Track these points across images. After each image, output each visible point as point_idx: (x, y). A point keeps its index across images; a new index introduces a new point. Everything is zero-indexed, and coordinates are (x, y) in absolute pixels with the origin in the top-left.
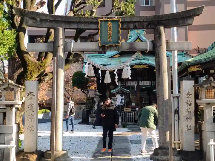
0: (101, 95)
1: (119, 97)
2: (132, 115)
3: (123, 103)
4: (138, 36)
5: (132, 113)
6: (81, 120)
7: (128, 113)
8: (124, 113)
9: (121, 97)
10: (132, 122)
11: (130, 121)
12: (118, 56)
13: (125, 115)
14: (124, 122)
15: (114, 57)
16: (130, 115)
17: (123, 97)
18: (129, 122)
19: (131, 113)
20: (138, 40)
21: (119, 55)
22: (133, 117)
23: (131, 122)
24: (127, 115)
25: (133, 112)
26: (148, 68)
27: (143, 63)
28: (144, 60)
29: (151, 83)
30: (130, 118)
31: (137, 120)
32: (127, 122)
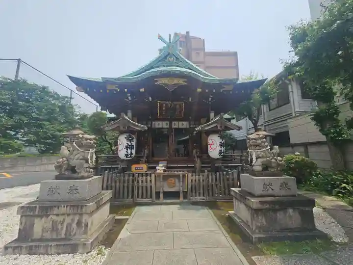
2: (151, 181)
3: (131, 154)
5: (151, 176)
7: (142, 177)
8: (131, 178)
10: (151, 197)
11: (145, 196)
13: (133, 181)
14: (132, 197)
16: (146, 182)
17: (134, 143)
18: (142, 198)
22: (154, 185)
23: (147, 197)
24: (138, 182)
25: (153, 175)
26: (186, 84)
27: (176, 72)
28: (178, 66)
29: (190, 125)
30: (146, 187)
31: (159, 192)
32: (138, 197)
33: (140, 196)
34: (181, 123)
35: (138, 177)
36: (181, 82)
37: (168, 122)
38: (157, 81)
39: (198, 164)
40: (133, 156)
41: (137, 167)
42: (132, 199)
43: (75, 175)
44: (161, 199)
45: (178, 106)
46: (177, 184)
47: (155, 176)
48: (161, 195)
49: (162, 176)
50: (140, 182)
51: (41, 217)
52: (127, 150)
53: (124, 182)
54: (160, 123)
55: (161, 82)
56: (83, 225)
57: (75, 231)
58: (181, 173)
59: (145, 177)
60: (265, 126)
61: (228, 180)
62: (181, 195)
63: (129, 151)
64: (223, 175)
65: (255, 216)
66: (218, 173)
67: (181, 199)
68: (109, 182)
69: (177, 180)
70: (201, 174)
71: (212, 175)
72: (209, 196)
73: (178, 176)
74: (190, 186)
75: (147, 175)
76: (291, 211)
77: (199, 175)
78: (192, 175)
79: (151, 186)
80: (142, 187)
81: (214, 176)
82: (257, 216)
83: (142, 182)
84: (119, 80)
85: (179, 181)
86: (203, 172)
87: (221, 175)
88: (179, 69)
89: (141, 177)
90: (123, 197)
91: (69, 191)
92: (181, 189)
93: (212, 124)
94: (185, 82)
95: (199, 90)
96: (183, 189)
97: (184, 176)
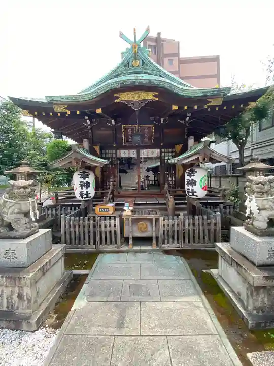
2: (115, 226)
3: (88, 194)
5: (115, 219)
7: (105, 220)
8: (92, 222)
10: (116, 243)
11: (109, 242)
13: (94, 226)
14: (95, 243)
16: (110, 226)
17: (91, 180)
18: (106, 243)
19: (112, 221)
22: (118, 230)
23: (111, 243)
24: (100, 226)
25: (118, 219)
26: (157, 99)
27: (144, 82)
28: (146, 73)
29: (161, 152)
30: (110, 232)
31: (128, 238)
32: (101, 243)
33: (103, 242)
34: (150, 151)
35: (100, 220)
36: (150, 96)
37: (135, 151)
38: (117, 98)
39: (171, 201)
40: (90, 196)
41: (102, 209)
42: (94, 246)
43: (12, 234)
44: (131, 246)
45: (147, 130)
46: (149, 228)
48: (131, 242)
49: (130, 219)
50: (103, 226)
52: (82, 189)
53: (84, 226)
54: (127, 151)
55: (123, 99)
56: (25, 298)
57: (16, 305)
58: (153, 216)
59: (107, 221)
60: (252, 150)
61: (209, 224)
62: (154, 241)
63: (85, 190)
64: (203, 219)
65: (255, 294)
66: (196, 217)
67: (154, 246)
68: (67, 227)
69: (149, 224)
70: (175, 217)
71: (189, 219)
72: (184, 243)
73: (151, 220)
74: (161, 232)
75: (110, 218)
77: (173, 219)
78: (164, 220)
79: (115, 232)
80: (106, 232)
81: (191, 220)
82: (258, 294)
83: (105, 226)
84: (67, 98)
85: (151, 225)
86: (178, 215)
87: (201, 220)
88: (147, 77)
89: (103, 221)
90: (84, 244)
91: (5, 256)
92: (154, 234)
93: (192, 155)
94: (155, 96)
95: (175, 107)
96: (156, 234)
97: (157, 220)
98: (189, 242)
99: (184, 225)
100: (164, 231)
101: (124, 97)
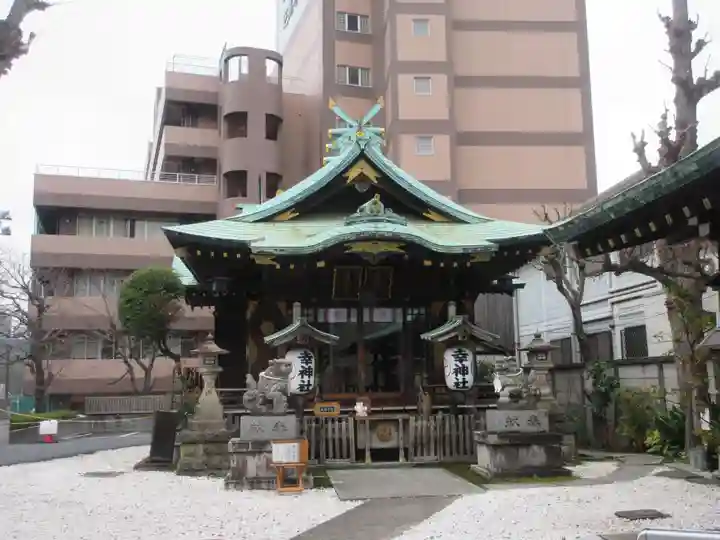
0: (225, 351)
1: (294, 360)
2: (347, 429)
3: (309, 385)
4: (363, 147)
6: (145, 451)
7: (332, 422)
8: (314, 425)
9: (304, 365)
10: (348, 456)
11: (338, 454)
12: (291, 216)
13: (317, 431)
15: (277, 218)
16: (340, 429)
17: (313, 365)
18: (334, 457)
19: (344, 423)
20: (362, 163)
21: (294, 212)
22: (352, 436)
23: (341, 457)
24: (327, 430)
25: (351, 420)
26: (402, 251)
27: (386, 236)
30: (340, 440)
31: (364, 450)
32: (327, 456)
33: (331, 454)
35: (326, 422)
36: (394, 248)
37: (354, 311)
38: (347, 248)
39: (426, 405)
40: (311, 388)
41: (324, 408)
44: (368, 460)
46: (394, 434)
47: (355, 422)
48: (368, 454)
49: (367, 423)
50: (330, 431)
51: (253, 454)
52: (302, 377)
58: (399, 417)
59: (337, 424)
62: (402, 453)
63: (306, 378)
64: (469, 418)
66: (460, 417)
67: (402, 460)
69: (393, 429)
70: (431, 418)
71: (450, 419)
72: (444, 454)
73: (396, 422)
74: (412, 439)
75: (340, 421)
76: (535, 448)
77: (428, 420)
78: (416, 420)
79: (348, 440)
80: (334, 440)
81: (453, 422)
83: (333, 430)
85: (398, 430)
86: (435, 413)
92: (401, 443)
93: (450, 331)
94: (400, 248)
95: (428, 263)
96: (404, 444)
97: (406, 422)
98: (451, 453)
99: (444, 429)
100: (416, 438)
101: (357, 248)
